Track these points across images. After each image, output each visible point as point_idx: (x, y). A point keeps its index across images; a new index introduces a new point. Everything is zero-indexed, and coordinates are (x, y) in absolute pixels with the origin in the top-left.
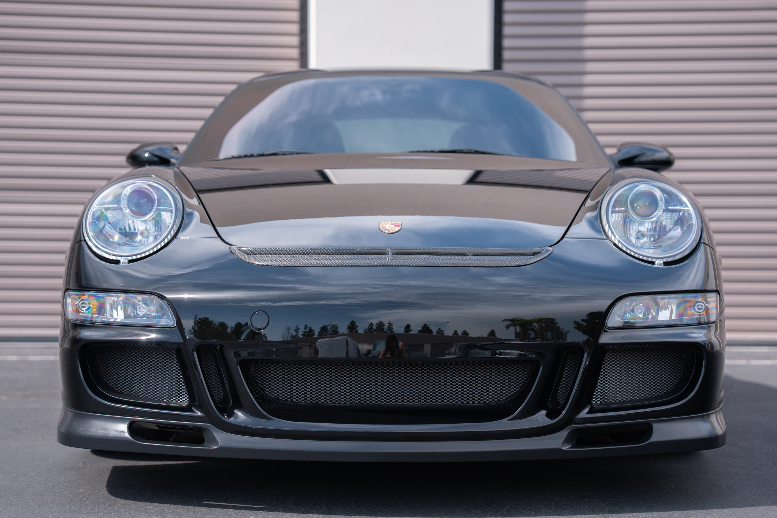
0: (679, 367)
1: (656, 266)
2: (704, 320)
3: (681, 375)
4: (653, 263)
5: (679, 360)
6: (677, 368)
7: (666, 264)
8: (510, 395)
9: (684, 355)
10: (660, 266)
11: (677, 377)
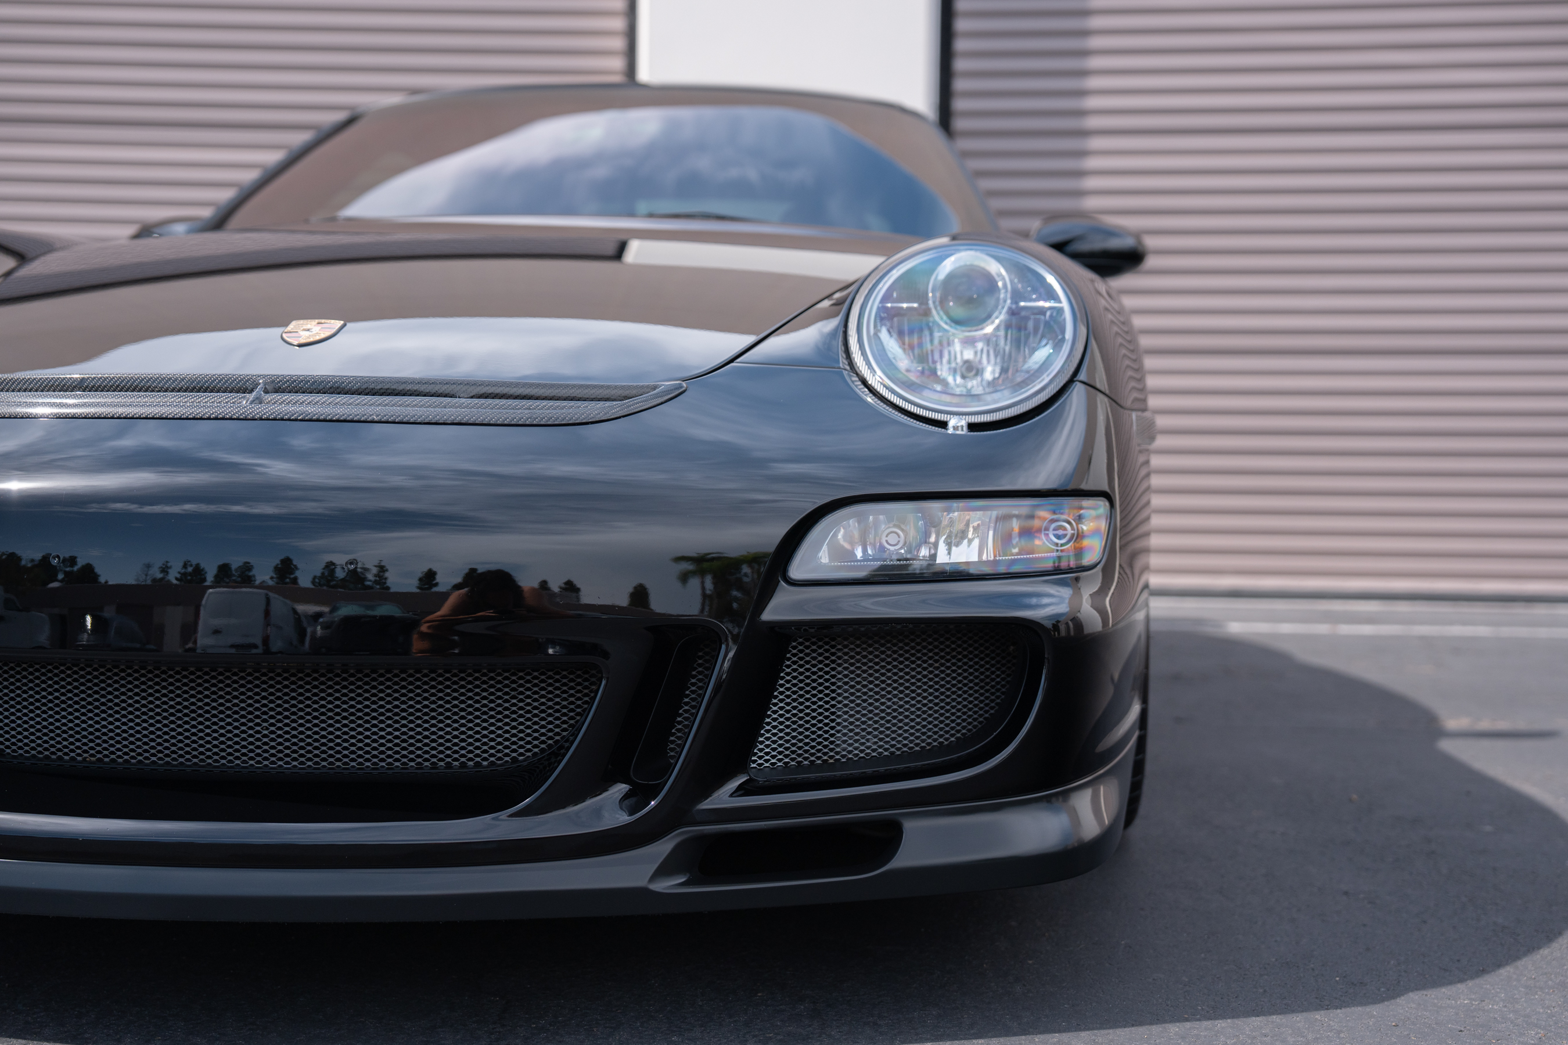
0: (998, 676)
1: (950, 431)
2: (1069, 561)
3: (1003, 697)
4: (943, 425)
5: (998, 659)
6: (993, 680)
7: (972, 427)
8: (543, 746)
9: (1012, 648)
10: (959, 432)
11: (992, 701)
